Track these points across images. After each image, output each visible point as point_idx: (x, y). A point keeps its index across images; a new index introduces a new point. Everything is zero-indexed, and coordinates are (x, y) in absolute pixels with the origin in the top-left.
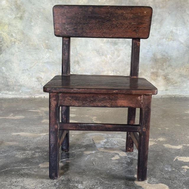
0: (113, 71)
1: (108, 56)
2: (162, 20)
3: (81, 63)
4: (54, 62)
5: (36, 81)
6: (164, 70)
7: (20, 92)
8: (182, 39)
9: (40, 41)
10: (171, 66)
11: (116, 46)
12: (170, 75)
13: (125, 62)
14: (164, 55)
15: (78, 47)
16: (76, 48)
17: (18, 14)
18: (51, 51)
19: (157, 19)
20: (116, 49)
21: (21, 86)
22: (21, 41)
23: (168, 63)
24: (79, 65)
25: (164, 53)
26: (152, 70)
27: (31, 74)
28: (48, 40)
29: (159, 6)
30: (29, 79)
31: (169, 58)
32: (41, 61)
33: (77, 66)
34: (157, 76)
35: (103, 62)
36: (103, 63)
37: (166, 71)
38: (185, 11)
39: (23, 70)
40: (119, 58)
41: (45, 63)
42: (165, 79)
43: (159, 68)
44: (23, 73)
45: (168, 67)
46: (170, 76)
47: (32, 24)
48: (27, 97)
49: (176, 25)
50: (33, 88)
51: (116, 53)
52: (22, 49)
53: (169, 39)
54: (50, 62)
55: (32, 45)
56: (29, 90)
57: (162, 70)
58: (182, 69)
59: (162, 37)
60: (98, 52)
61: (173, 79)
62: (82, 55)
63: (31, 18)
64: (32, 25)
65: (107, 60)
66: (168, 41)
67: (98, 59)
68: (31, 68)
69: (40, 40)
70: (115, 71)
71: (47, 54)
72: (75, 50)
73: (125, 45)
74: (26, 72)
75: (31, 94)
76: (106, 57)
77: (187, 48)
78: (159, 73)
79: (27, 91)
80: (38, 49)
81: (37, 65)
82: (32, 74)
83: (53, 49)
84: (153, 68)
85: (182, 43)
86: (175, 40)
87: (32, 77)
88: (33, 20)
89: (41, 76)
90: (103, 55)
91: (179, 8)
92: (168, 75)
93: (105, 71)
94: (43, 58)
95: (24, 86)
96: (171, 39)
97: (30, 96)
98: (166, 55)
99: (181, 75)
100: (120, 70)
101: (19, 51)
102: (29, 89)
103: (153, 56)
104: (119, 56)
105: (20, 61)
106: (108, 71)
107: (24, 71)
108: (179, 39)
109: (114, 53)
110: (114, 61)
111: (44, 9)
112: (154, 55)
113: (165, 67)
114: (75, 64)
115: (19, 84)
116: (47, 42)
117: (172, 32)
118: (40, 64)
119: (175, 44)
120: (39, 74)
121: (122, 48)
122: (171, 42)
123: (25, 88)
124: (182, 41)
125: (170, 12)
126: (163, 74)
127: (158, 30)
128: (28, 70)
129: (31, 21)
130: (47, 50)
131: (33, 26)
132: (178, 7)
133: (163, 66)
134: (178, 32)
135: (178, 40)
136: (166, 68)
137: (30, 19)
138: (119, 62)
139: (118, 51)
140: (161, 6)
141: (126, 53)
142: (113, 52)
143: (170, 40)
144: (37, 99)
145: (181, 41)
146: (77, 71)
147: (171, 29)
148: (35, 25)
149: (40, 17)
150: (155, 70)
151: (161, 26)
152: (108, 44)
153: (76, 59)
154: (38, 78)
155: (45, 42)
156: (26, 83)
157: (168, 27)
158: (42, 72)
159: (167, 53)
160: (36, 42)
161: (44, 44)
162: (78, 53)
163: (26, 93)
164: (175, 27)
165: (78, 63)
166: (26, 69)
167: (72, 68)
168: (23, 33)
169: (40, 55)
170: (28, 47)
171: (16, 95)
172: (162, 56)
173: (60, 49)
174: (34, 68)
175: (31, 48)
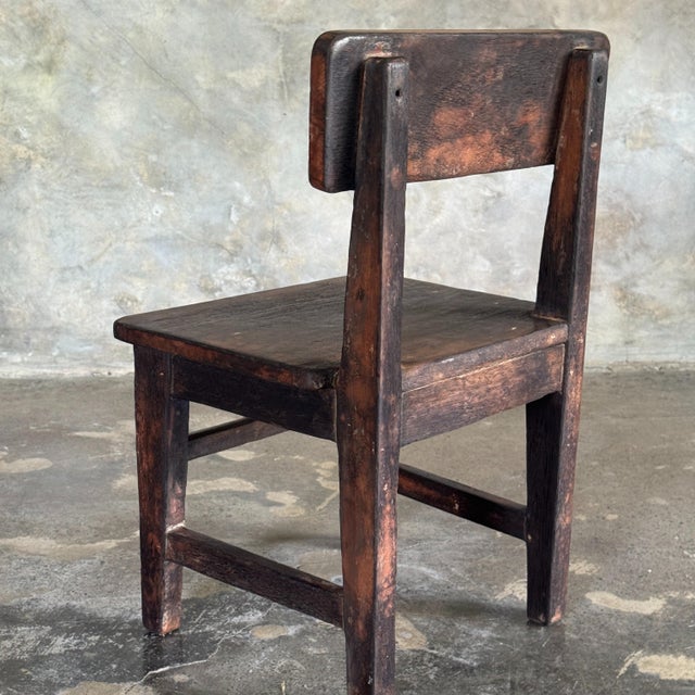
0: (417, 271)
3: (289, 240)
4: (182, 238)
5: (115, 313)
6: (616, 265)
7: (55, 354)
8: (688, 142)
9: (128, 156)
10: (647, 247)
12: (641, 282)
13: (460, 235)
14: (618, 206)
15: (275, 178)
16: (266, 181)
17: (37, 52)
18: (172, 194)
21: (56, 330)
22: (53, 158)
23: (632, 237)
24: (279, 247)
25: (618, 199)
27: (93, 285)
28: (158, 152)
29: (595, 10)
30: (87, 302)
31: (638, 217)
32: (133, 235)
33: (273, 254)
37: (627, 268)
39: (65, 269)
40: (437, 220)
41: (147, 240)
42: (620, 300)
44: (63, 281)
45: (636, 249)
46: (642, 289)
47: (95, 90)
48: (82, 372)
49: (664, 85)
50: (102, 340)
51: (425, 199)
52: (57, 188)
53: (634, 139)
54: (167, 238)
55: (97, 171)
56: (88, 348)
57: (608, 262)
59: (609, 133)
61: (653, 298)
62: (289, 210)
63: (90, 68)
64: (93, 96)
66: (632, 149)
68: (93, 260)
69: (127, 150)
70: (423, 270)
71: (157, 207)
72: (264, 187)
74: (75, 279)
75: (95, 363)
79: (81, 350)
80: (118, 187)
81: (117, 251)
82: (99, 284)
83: (176, 188)
85: (688, 157)
86: (661, 145)
87: (97, 295)
88: (96, 77)
89: (132, 291)
91: (676, 19)
92: (635, 285)
94: (139, 221)
95: (68, 332)
96: (645, 141)
97: (94, 370)
98: (626, 205)
99: (685, 282)
100: (443, 266)
101: (46, 198)
102: (86, 341)
104: (435, 212)
105: (52, 234)
107: (68, 274)
108: (678, 141)
109: (417, 200)
110: (418, 232)
111: (140, 30)
113: (621, 254)
114: (267, 244)
115: (49, 325)
116: (153, 158)
117: (647, 112)
118: (128, 244)
119: (661, 162)
120: (123, 285)
122: (643, 153)
123: (71, 339)
124: (691, 150)
125: (639, 34)
126: (615, 279)
128: (81, 268)
129: (89, 80)
130: (154, 191)
131: (98, 99)
132: (673, 13)
133: (615, 247)
134: (673, 113)
135: (674, 145)
136: (628, 258)
137: (84, 71)
138: (440, 234)
139: (435, 190)
140: (603, 9)
141: (465, 200)
142: (413, 193)
143: (640, 144)
144: (118, 383)
145: (686, 147)
146: (275, 272)
147: (646, 100)
148: (107, 93)
149: (123, 62)
153: (269, 226)
154: (121, 301)
155: (146, 161)
156: (76, 321)
157: (632, 92)
158: (136, 275)
159: (628, 196)
160: (112, 161)
161: (142, 168)
162: (277, 199)
163: (77, 358)
164: (659, 95)
165: (276, 238)
166: (74, 264)
167: (253, 261)
168: (60, 127)
169: (129, 211)
170: (79, 179)
171: (38, 364)
172: (611, 207)
173: (205, 187)
174: (107, 263)
175: (94, 184)
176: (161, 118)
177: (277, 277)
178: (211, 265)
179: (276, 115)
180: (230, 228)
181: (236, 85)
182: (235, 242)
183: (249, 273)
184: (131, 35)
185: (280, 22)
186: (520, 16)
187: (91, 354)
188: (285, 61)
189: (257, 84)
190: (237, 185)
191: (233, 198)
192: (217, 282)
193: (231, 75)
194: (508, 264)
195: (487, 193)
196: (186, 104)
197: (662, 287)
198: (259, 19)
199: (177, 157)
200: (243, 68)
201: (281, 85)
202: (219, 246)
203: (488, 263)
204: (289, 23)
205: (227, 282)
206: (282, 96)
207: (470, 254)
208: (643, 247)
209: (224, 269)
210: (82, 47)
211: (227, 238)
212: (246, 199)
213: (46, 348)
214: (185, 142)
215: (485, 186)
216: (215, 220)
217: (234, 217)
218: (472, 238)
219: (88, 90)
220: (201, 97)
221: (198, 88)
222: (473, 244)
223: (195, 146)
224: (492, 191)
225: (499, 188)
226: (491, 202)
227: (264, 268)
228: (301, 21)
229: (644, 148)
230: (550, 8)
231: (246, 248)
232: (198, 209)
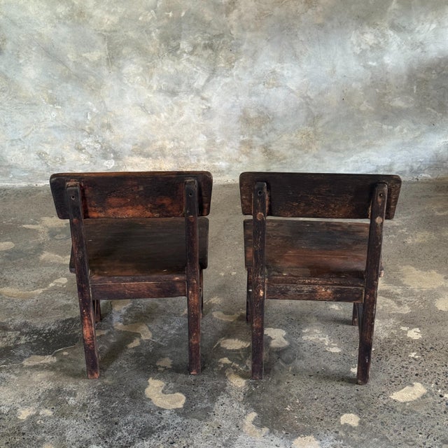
0: (173, 140)
1: (162, 115)
2: (256, 51)
3: (115, 128)
4: (66, 127)
5: (37, 159)
6: (262, 137)
7: (11, 176)
8: (292, 85)
9: (38, 90)
10: (275, 130)
11: (176, 98)
12: (273, 145)
13: (192, 125)
14: (262, 113)
15: (107, 100)
16: (103, 102)
18: (60, 107)
19: (246, 50)
20: (176, 103)
21: (10, 166)
22: (4, 92)
23: (269, 126)
24: (110, 131)
25: (262, 109)
26: (241, 138)
27: (26, 147)
28: (52, 89)
29: (249, 27)
30: (24, 155)
31: (271, 117)
32: (43, 125)
33: (108, 133)
34: (251, 148)
35: (153, 125)
36: (154, 127)
37: (266, 139)
38: (296, 35)
39: (12, 140)
40: (182, 119)
41: (50, 128)
42: (264, 152)
43: (254, 134)
44: (12, 145)
45: (270, 131)
46: (274, 148)
47: (21, 61)
48: (24, 184)
49: (281, 60)
50: (32, 171)
51: (176, 109)
52: (7, 105)
53: (269, 84)
54: (59, 127)
55: (25, 97)
56: (26, 174)
57: (258, 136)
58: (294, 135)
59: (257, 81)
60: (143, 108)
61: (279, 151)
62: (114, 114)
63: (18, 52)
64: (21, 64)
65: (161, 122)
66: (267, 88)
67: (143, 121)
68: (25, 136)
69: (38, 88)
70: (176, 140)
71: (53, 113)
72: (102, 104)
73: (192, 96)
74: (18, 145)
76: (159, 117)
77: (302, 100)
78: (254, 142)
79: (23, 175)
80: (35, 104)
81: (36, 132)
82: (29, 146)
83: (62, 104)
84: (242, 134)
85: (292, 92)
86: (280, 86)
87: (28, 151)
88: (21, 55)
89: (44, 150)
90: (152, 113)
92: (270, 146)
93: (158, 140)
94: (45, 119)
95: (16, 167)
96: (273, 85)
97: (29, 183)
98: (265, 112)
99: (292, 144)
100: (185, 139)
102: (25, 171)
103: (241, 114)
104: (181, 115)
105: (6, 125)
106: (164, 139)
107: (14, 142)
108: (288, 84)
109: (172, 110)
110: (173, 124)
111: (40, 35)
112: (244, 112)
113: (264, 133)
114: (105, 129)
115: (6, 164)
116: (50, 91)
117: (273, 72)
118: (41, 129)
119: (280, 94)
120: (40, 147)
121: (186, 101)
122: (272, 90)
123: (18, 170)
124: (294, 88)
125: (269, 38)
126: (262, 143)
127: (250, 70)
128: (20, 140)
129: (18, 57)
130: (51, 106)
131: (23, 66)
132: (284, 29)
133: (261, 130)
134: (285, 72)
135: (286, 86)
136: (267, 134)
137: (16, 53)
138: (183, 125)
139: (180, 106)
140: (252, 26)
141: (194, 110)
142: (170, 107)
143: (271, 86)
144: (40, 191)
145: (291, 87)
146: (109, 141)
147: (273, 67)
148: (27, 63)
149: (34, 49)
150: (247, 138)
151: (253, 62)
152: (161, 94)
153: (106, 121)
154: (40, 154)
155: (47, 93)
156: (20, 163)
157: (266, 63)
158: (46, 143)
159: (266, 108)
160: (31, 92)
161: (45, 96)
162: (109, 109)
163: (21, 179)
164: (279, 64)
165: (109, 127)
166: (16, 138)
167: (99, 136)
168: (6, 78)
169: (40, 115)
170: (17, 101)
171: (4, 181)
172: (259, 113)
173: (75, 104)
174: (32, 137)
175: (24, 103)
176: (52, 74)
177: (110, 143)
178: (80, 138)
179: (106, 72)
180: (88, 122)
181: (86, 59)
182: (90, 128)
183: (97, 142)
184: (36, 37)
185: (105, 31)
186: (215, 30)
187: (27, 177)
188: (109, 49)
189: (96, 59)
190: (90, 103)
191: (88, 109)
192: (83, 146)
193: (84, 55)
194: (214, 137)
195: (204, 107)
196: (64, 68)
197: (282, 146)
198: (95, 30)
199: (61, 91)
200: (90, 52)
201: (107, 59)
202: (83, 130)
203: (205, 137)
204: (109, 32)
205: (88, 146)
206: (108, 64)
207: (196, 134)
208: (273, 130)
209: (86, 140)
210: (13, 42)
211: (87, 127)
212: (94, 110)
213: (7, 174)
214: (64, 84)
215: (203, 104)
216: (81, 119)
217: (89, 118)
218: (198, 126)
219: (18, 61)
220: (71, 64)
221: (69, 60)
222: (198, 129)
223: (70, 87)
224: (206, 106)
225: (209, 105)
226: (205, 111)
227: (103, 140)
228: (115, 31)
229: (272, 88)
230: (228, 26)
231: (95, 131)
232: (72, 114)
